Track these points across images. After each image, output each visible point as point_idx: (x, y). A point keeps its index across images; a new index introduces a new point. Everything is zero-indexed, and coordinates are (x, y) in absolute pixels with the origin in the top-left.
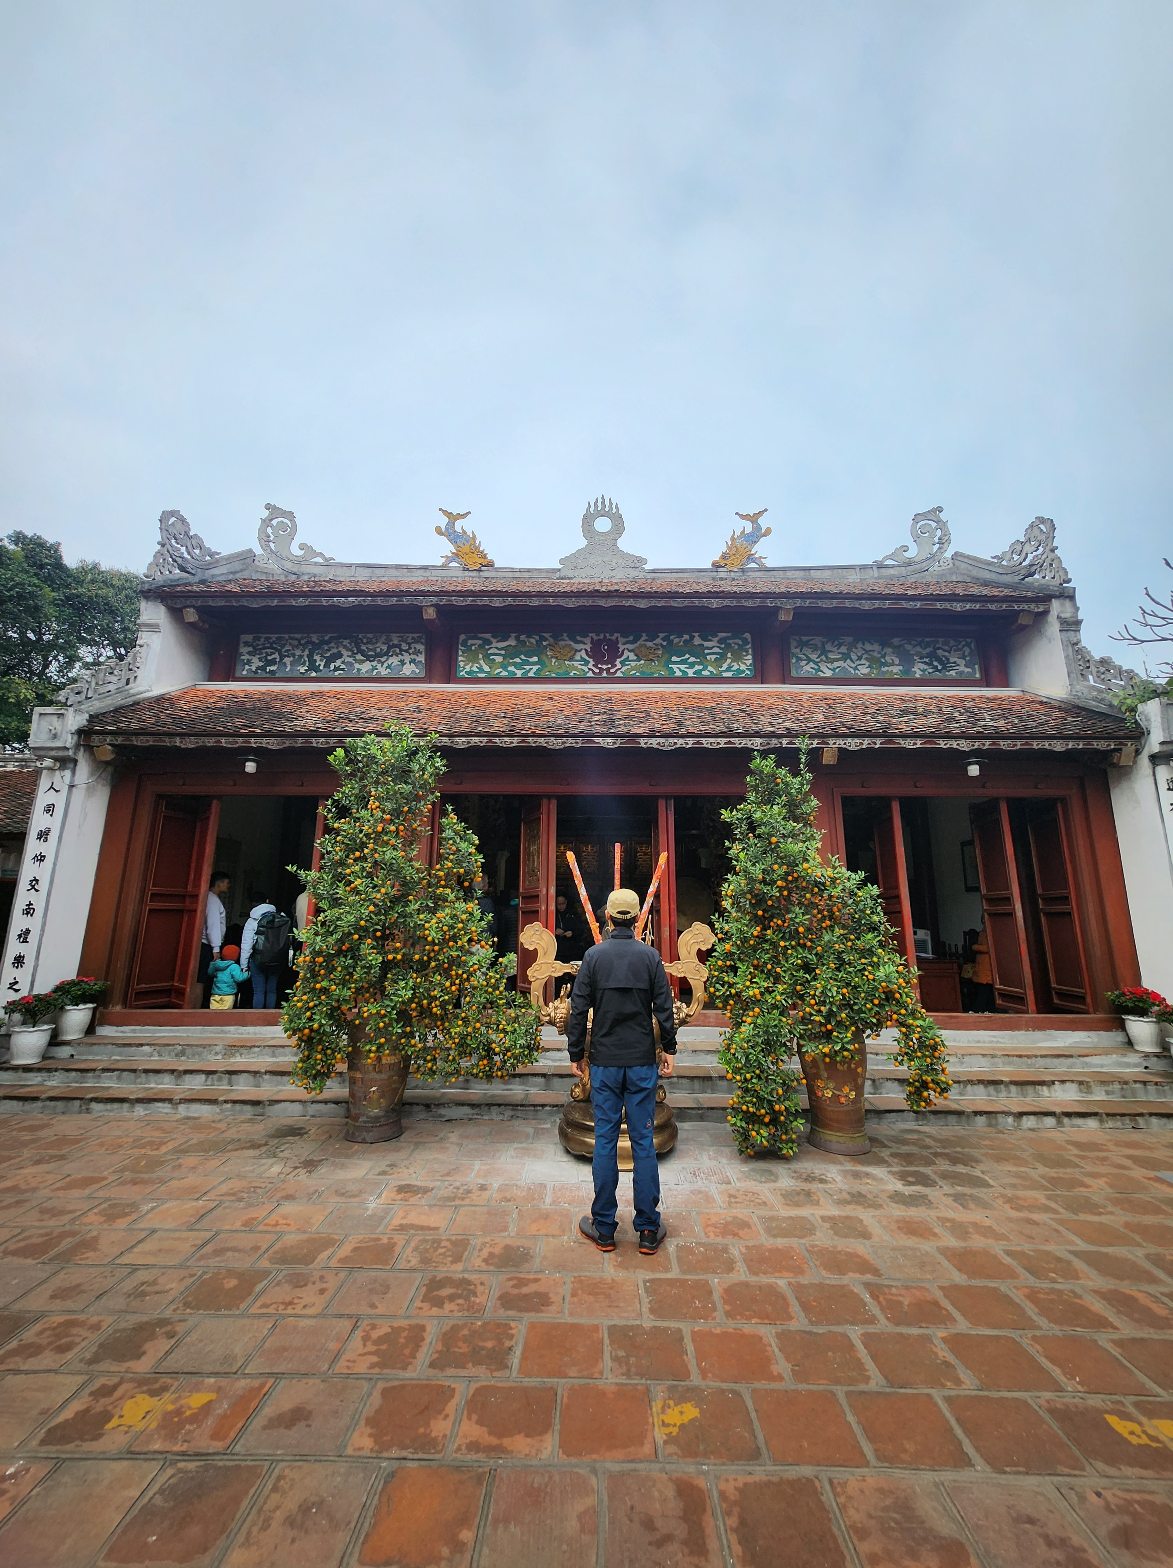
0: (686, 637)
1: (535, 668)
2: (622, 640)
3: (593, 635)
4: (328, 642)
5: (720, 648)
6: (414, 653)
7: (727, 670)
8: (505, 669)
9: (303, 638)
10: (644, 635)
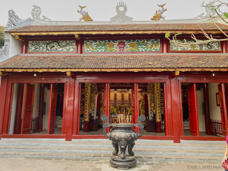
0: (143, 41)
1: (104, 49)
2: (126, 42)
3: (119, 40)
4: (51, 43)
5: (152, 44)
6: (73, 46)
7: (153, 49)
8: (96, 50)
9: (45, 42)
10: (132, 40)
